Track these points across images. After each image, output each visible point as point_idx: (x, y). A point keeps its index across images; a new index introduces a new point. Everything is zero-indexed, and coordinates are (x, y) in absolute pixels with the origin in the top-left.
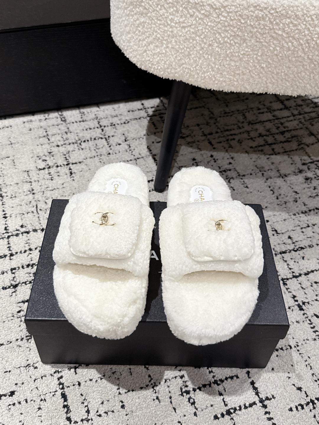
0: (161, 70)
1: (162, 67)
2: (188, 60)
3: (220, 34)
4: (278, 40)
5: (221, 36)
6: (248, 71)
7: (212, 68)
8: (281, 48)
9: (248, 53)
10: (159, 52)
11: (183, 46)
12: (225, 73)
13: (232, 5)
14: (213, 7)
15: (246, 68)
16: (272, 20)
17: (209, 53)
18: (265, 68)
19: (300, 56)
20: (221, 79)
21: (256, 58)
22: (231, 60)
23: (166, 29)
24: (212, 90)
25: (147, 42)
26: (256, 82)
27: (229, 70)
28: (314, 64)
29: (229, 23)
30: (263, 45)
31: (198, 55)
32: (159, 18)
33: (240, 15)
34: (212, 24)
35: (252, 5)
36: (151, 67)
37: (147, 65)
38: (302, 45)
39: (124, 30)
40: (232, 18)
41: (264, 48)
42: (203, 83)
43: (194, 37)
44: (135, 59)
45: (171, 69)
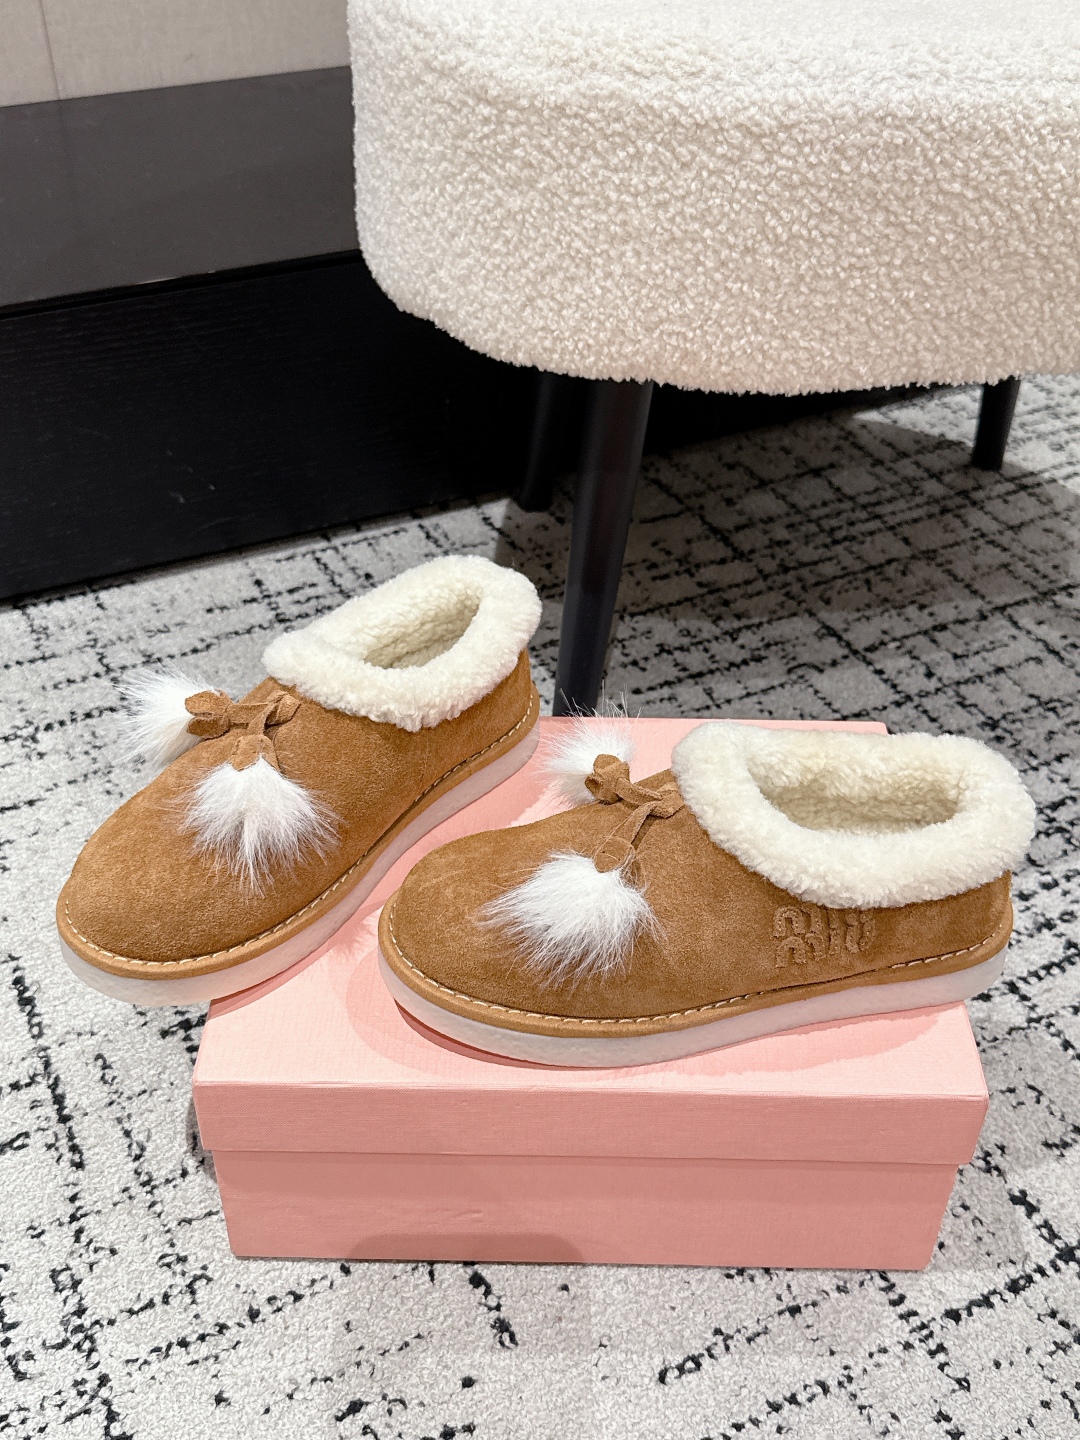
0: (585, 352)
1: (591, 341)
2: (677, 305)
3: (775, 213)
4: (949, 210)
5: (781, 218)
6: (863, 319)
7: (754, 322)
8: (958, 234)
9: (859, 265)
10: (579, 297)
11: (662, 265)
12: (796, 334)
14: (751, 133)
15: (857, 311)
16: (932, 153)
17: (744, 276)
18: (912, 303)
19: (1016, 252)
20: (785, 355)
21: (888, 275)
22: (812, 291)
23: (604, 218)
24: (753, 392)
25: (534, 271)
26: (888, 351)
27: (805, 322)
29: (804, 176)
30: (907, 233)
31: (711, 287)
32: (577, 189)
33: (837, 150)
34: (753, 187)
35: (871, 114)
36: (552, 351)
37: (535, 347)
38: (1018, 217)
39: (444, 251)
40: (813, 159)
41: (910, 241)
42: (725, 375)
43: (696, 232)
44: (491, 335)
45: (621, 344)
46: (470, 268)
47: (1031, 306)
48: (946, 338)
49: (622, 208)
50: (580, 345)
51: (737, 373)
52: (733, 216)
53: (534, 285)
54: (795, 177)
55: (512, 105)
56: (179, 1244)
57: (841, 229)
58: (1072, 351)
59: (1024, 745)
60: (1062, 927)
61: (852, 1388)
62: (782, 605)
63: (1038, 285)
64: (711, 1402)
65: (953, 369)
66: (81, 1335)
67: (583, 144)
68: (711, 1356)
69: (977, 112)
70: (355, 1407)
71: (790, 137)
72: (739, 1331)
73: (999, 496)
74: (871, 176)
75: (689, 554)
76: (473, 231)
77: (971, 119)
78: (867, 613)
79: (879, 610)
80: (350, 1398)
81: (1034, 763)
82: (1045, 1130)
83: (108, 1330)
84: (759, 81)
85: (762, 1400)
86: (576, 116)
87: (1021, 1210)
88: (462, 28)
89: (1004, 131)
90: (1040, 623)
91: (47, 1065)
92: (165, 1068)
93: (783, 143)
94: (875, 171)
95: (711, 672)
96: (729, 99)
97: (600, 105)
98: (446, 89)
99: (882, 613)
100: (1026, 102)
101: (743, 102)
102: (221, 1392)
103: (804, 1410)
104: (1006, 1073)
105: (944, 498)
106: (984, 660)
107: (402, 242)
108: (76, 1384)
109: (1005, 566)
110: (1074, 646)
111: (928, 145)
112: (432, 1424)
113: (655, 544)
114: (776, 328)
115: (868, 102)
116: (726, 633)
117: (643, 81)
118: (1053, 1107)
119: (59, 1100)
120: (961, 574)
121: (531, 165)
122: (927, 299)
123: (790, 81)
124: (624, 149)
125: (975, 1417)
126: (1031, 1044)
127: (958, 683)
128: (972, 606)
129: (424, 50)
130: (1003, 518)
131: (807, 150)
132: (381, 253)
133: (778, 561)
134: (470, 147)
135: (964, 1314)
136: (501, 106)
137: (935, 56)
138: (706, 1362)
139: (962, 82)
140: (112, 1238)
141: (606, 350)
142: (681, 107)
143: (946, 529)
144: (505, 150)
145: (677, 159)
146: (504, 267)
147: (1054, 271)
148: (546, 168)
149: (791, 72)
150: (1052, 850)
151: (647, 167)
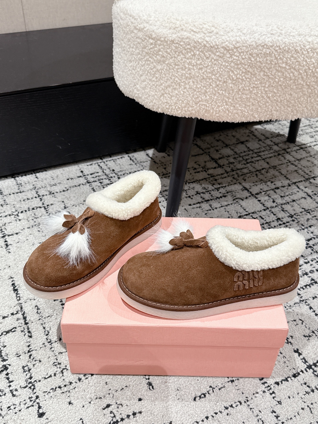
1: (180, 106)
3: (233, 72)
4: (282, 72)
6: (257, 102)
7: (226, 102)
8: (284, 79)
9: (256, 87)
10: (177, 94)
11: (200, 86)
12: (238, 105)
13: (244, 46)
14: (226, 49)
15: (255, 99)
17: (223, 89)
18: (271, 98)
19: (300, 84)
20: (235, 111)
21: (264, 89)
23: (184, 72)
24: (225, 121)
25: (164, 86)
26: (264, 111)
29: (241, 61)
31: (214, 92)
32: (177, 64)
33: (250, 54)
34: (227, 64)
35: (260, 45)
36: (169, 109)
37: (164, 108)
38: (301, 74)
39: (139, 80)
40: (243, 57)
41: (270, 80)
42: (217, 117)
43: (210, 76)
44: (151, 104)
45: (188, 107)
46: (146, 85)
47: (304, 99)
48: (280, 107)
49: (189, 69)
50: (177, 107)
51: (221, 116)
52: (221, 72)
53: (164, 90)
54: (238, 62)
55: (159, 40)
56: (59, 359)
57: (251, 76)
58: (316, 111)
59: (300, 222)
60: (310, 275)
61: (248, 403)
62: (232, 181)
63: (306, 93)
64: (209, 406)
65: (282, 116)
66: (31, 385)
67: (179, 51)
68: (209, 393)
69: (290, 44)
70: (108, 406)
71: (237, 50)
72: (217, 387)
73: (295, 151)
74: (260, 62)
75: (205, 166)
76: (147, 75)
77: (288, 46)
78: (256, 184)
79: (260, 183)
80: (107, 403)
81: (303, 228)
82: (304, 332)
83: (39, 383)
84: (229, 35)
85: (223, 406)
86: (177, 43)
87: (297, 354)
88: (145, 18)
89: (297, 50)
90: (306, 187)
91: (21, 308)
92: (55, 310)
93: (235, 52)
95: (211, 200)
96: (220, 39)
97: (184, 40)
98: (140, 34)
99: (260, 184)
100: (304, 42)
101: (224, 40)
102: (70, 401)
103: (235, 409)
104: (293, 316)
105: (279, 151)
106: (289, 198)
107: (127, 77)
108: (30, 398)
109: (296, 171)
110: (315, 194)
111: (276, 53)
112: (130, 411)
113: (196, 163)
114: (232, 104)
115: (259, 41)
116: (216, 189)
117: (196, 34)
118: (307, 325)
119: (25, 318)
120: (283, 173)
121: (164, 57)
122: (275, 97)
123: (238, 35)
124: (190, 53)
125: (283, 412)
126: (301, 308)
127: (282, 204)
128: (286, 182)
129: (134, 23)
130: (295, 157)
131: (242, 54)
132: (120, 79)
133: (231, 168)
134: (147, 51)
135: (280, 383)
136: (156, 40)
137: (279, 28)
138: (207, 395)
139: (286, 36)
140: (40, 357)
141: (184, 109)
142: (207, 41)
143: (279, 160)
144: (157, 52)
145: (205, 56)
146: (155, 85)
147: (311, 89)
148: (168, 58)
149: (238, 32)
150: (308, 253)
151: (197, 58)
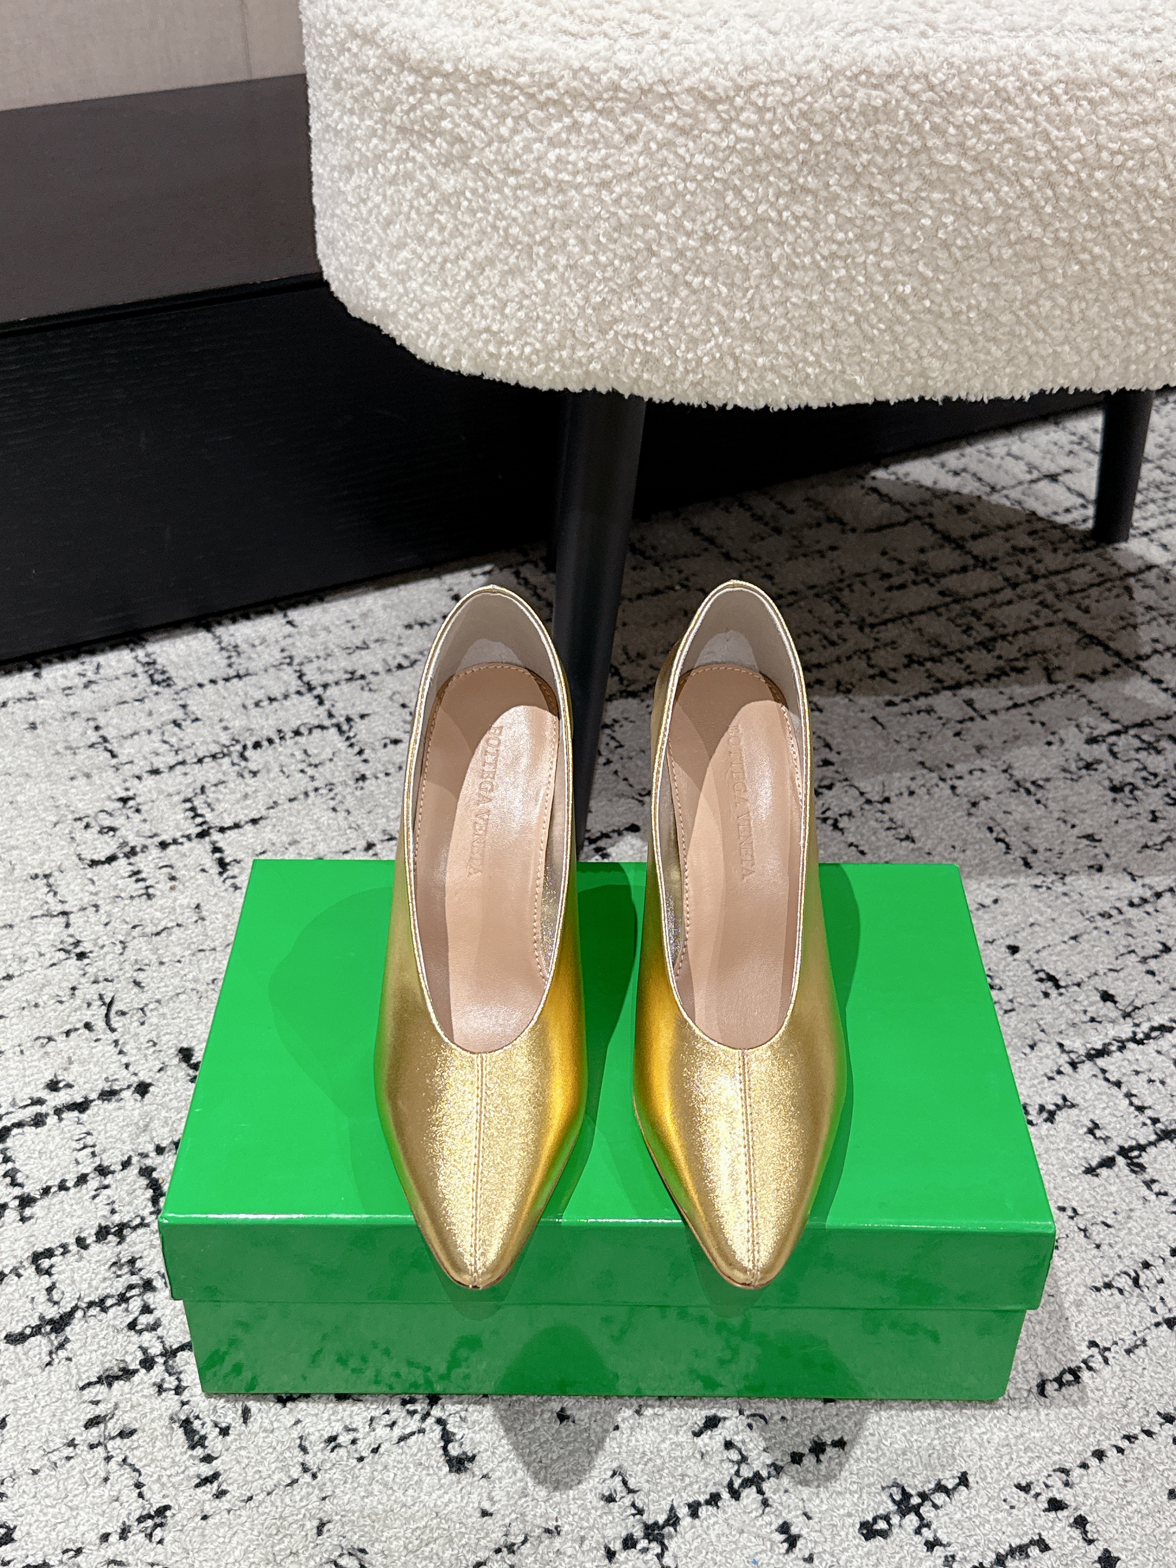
0: (534, 358)
1: (538, 346)
2: (632, 302)
3: (738, 192)
4: (945, 188)
5: (744, 198)
6: (852, 319)
7: (721, 322)
8: (958, 216)
9: (843, 253)
10: (522, 292)
11: (611, 255)
12: (772, 336)
13: (773, 83)
14: (704, 98)
15: (843, 310)
16: (919, 118)
17: (705, 268)
18: (910, 301)
19: (1030, 236)
20: (760, 361)
21: (878, 264)
22: (788, 284)
23: (543, 201)
24: (729, 407)
25: (473, 263)
26: (885, 358)
27: (783, 322)
28: (1080, 262)
29: (768, 147)
30: (895, 215)
31: (667, 280)
32: (512, 166)
33: (803, 114)
34: (708, 162)
35: (841, 72)
36: (498, 357)
37: (480, 350)
38: (1029, 194)
39: (381, 241)
40: (776, 128)
41: (901, 225)
43: (647, 215)
44: (434, 339)
45: (573, 348)
46: (407, 261)
47: (1055, 305)
49: (561, 189)
51: (707, 382)
52: (688, 197)
54: (757, 149)
55: (436, 71)
57: (816, 210)
63: (1059, 281)
65: (968, 380)
67: (516, 114)
69: (971, 68)
71: (749, 101)
74: (849, 144)
76: (408, 218)
77: (964, 77)
89: (1005, 89)
93: (742, 109)
94: (853, 137)
96: (677, 59)
97: (529, 68)
98: (370, 56)
100: (1032, 55)
101: (693, 62)
111: (915, 107)
115: (838, 57)
117: (579, 43)
121: (461, 140)
122: (926, 296)
124: (560, 120)
134: (399, 121)
136: (425, 73)
139: (952, 33)
141: (557, 355)
142: (622, 69)
145: (622, 133)
148: (477, 142)
151: (587, 142)
